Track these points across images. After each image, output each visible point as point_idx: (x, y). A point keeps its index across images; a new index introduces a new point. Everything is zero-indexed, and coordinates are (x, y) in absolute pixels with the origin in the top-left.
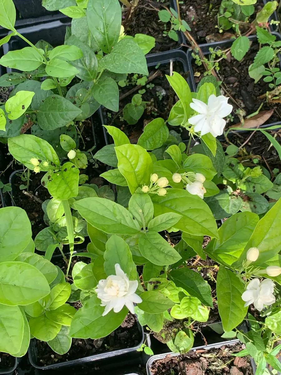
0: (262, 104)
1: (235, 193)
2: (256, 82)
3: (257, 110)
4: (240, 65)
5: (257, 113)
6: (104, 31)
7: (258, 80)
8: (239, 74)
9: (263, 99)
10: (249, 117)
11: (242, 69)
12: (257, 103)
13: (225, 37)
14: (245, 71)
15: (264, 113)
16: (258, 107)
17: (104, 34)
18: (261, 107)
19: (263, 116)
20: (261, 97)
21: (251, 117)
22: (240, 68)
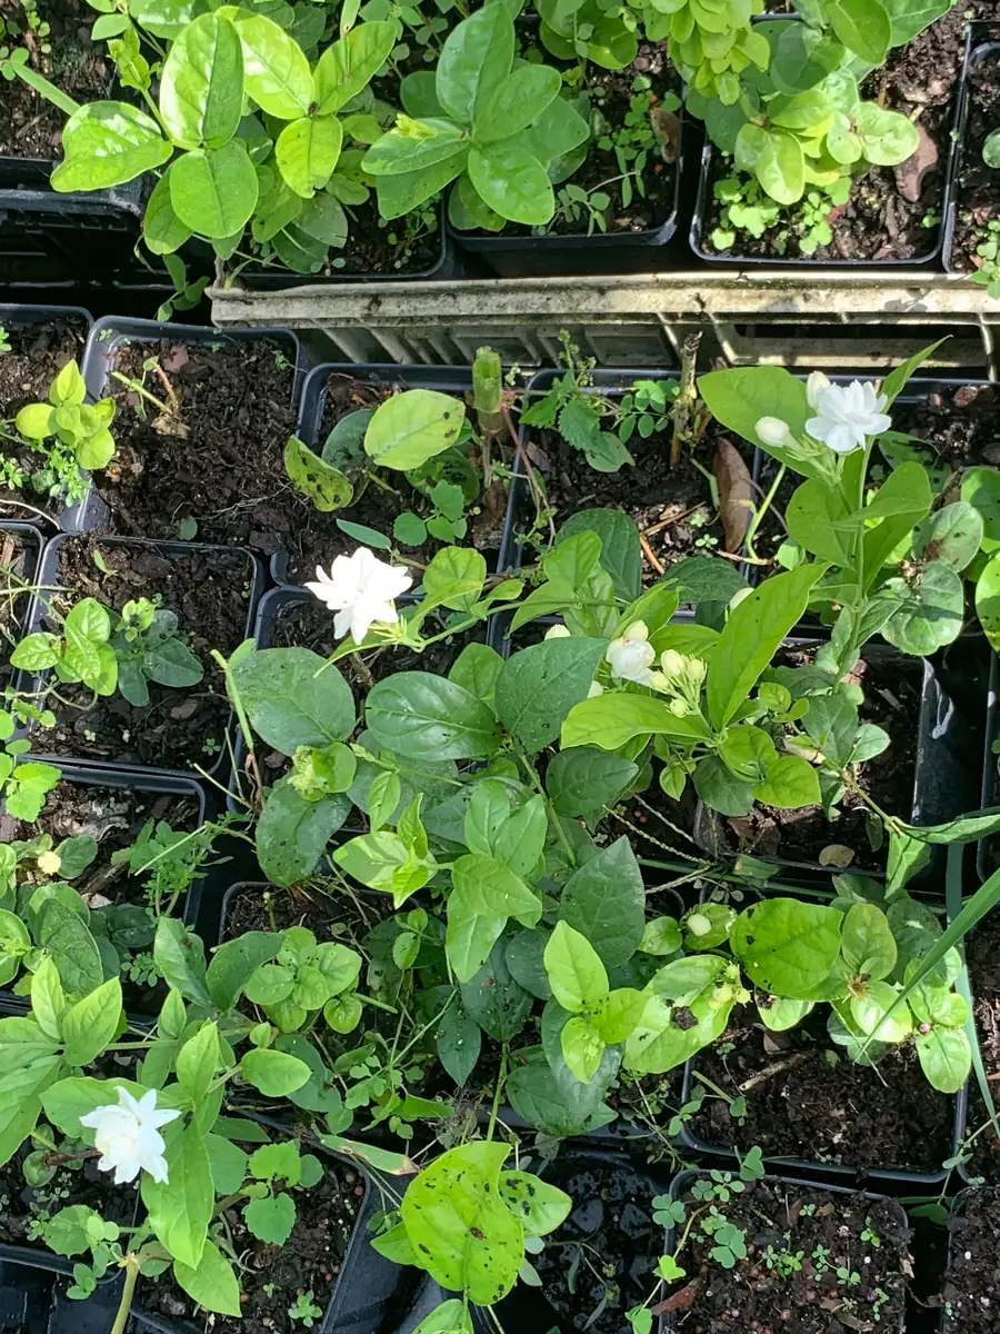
0: (695, 462)
1: (909, 574)
2: (632, 462)
3: (706, 478)
4: (577, 487)
5: (712, 480)
6: (455, 728)
7: (629, 455)
8: (598, 494)
9: (682, 456)
10: (716, 501)
11: (589, 485)
12: (687, 474)
13: (493, 502)
14: (595, 481)
15: (722, 461)
16: (699, 472)
17: (460, 731)
18: (701, 468)
19: (727, 466)
20: (674, 459)
21: (719, 495)
22: (584, 489)
